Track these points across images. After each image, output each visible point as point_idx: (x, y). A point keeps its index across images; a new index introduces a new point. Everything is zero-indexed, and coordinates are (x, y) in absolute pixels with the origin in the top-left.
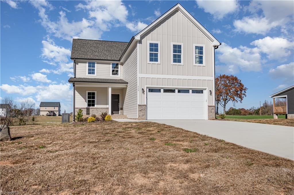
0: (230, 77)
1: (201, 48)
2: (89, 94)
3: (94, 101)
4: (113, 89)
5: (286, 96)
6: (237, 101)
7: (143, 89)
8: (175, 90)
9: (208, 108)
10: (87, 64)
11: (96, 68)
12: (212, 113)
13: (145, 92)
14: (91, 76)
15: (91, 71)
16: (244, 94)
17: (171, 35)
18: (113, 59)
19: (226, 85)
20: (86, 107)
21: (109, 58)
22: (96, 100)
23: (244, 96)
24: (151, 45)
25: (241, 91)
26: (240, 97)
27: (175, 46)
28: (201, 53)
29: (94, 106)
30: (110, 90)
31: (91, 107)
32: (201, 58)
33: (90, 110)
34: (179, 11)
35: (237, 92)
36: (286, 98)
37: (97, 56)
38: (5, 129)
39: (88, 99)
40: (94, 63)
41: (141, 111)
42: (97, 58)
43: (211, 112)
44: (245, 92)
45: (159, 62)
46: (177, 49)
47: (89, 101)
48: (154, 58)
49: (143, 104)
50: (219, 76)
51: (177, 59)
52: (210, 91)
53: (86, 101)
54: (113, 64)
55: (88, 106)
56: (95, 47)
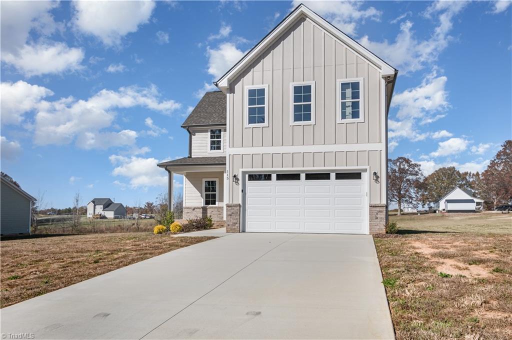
1: (355, 86)
2: (207, 183)
3: (214, 196)
7: (235, 176)
8: (299, 175)
9: (370, 210)
10: (209, 133)
12: (378, 220)
13: (240, 182)
14: (215, 154)
15: (215, 145)
17: (290, 69)
20: (203, 206)
22: (217, 193)
24: (252, 93)
27: (297, 89)
28: (356, 95)
29: (215, 204)
31: (210, 206)
33: (208, 211)
34: (307, 19)
39: (205, 192)
40: (220, 131)
41: (231, 215)
43: (377, 218)
45: (266, 123)
46: (302, 94)
47: (207, 196)
48: (257, 116)
49: (235, 202)
51: (302, 113)
52: (375, 174)
53: (201, 196)
55: (206, 204)
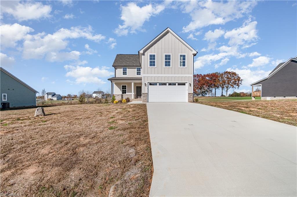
0: (231, 72)
1: (184, 56)
2: (123, 86)
3: (125, 91)
4: (135, 84)
5: (261, 85)
6: (235, 88)
7: (145, 84)
8: (166, 84)
9: (188, 95)
10: (122, 69)
11: (127, 71)
13: (147, 86)
14: (125, 76)
15: (125, 73)
16: (240, 83)
17: (164, 49)
18: (137, 65)
19: (228, 78)
20: (121, 94)
21: (135, 65)
22: (127, 90)
23: (241, 85)
24: (151, 56)
25: (239, 81)
26: (238, 85)
27: (166, 56)
28: (184, 59)
29: (126, 93)
30: (133, 84)
31: (124, 94)
32: (184, 62)
33: (123, 96)
34: (169, 33)
35: (236, 82)
36: (260, 86)
37: (128, 64)
38: (40, 109)
39: (122, 89)
40: (126, 68)
41: (144, 97)
42: (128, 65)
43: (190, 97)
44: (241, 82)
45: (156, 66)
46: (168, 57)
47: (123, 91)
48: (152, 64)
49: (145, 92)
50: (224, 72)
51: (168, 64)
52: (190, 84)
53: (121, 91)
54: (137, 68)
56: (128, 59)
